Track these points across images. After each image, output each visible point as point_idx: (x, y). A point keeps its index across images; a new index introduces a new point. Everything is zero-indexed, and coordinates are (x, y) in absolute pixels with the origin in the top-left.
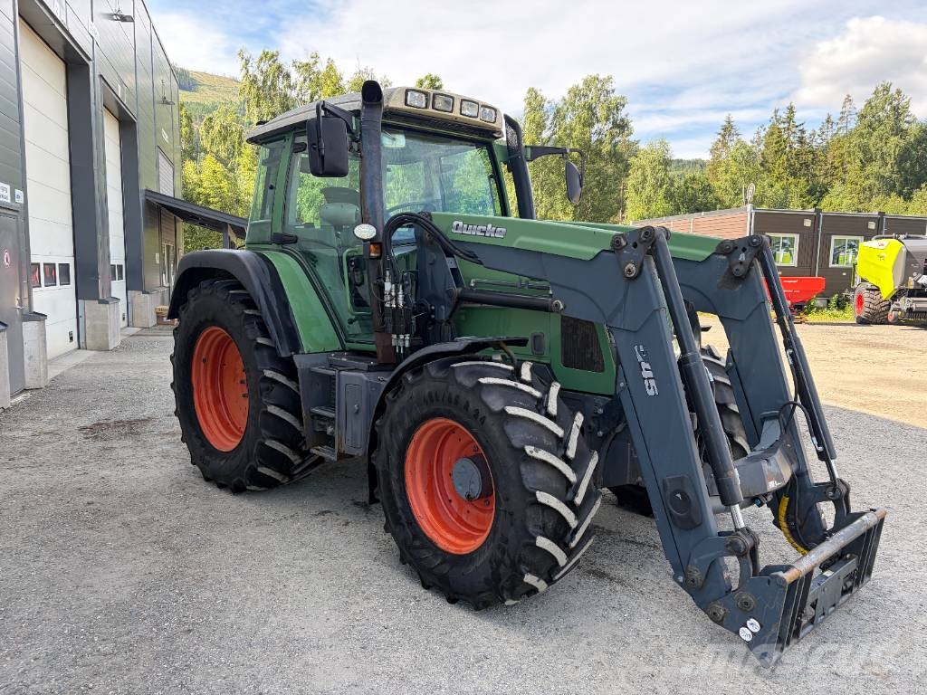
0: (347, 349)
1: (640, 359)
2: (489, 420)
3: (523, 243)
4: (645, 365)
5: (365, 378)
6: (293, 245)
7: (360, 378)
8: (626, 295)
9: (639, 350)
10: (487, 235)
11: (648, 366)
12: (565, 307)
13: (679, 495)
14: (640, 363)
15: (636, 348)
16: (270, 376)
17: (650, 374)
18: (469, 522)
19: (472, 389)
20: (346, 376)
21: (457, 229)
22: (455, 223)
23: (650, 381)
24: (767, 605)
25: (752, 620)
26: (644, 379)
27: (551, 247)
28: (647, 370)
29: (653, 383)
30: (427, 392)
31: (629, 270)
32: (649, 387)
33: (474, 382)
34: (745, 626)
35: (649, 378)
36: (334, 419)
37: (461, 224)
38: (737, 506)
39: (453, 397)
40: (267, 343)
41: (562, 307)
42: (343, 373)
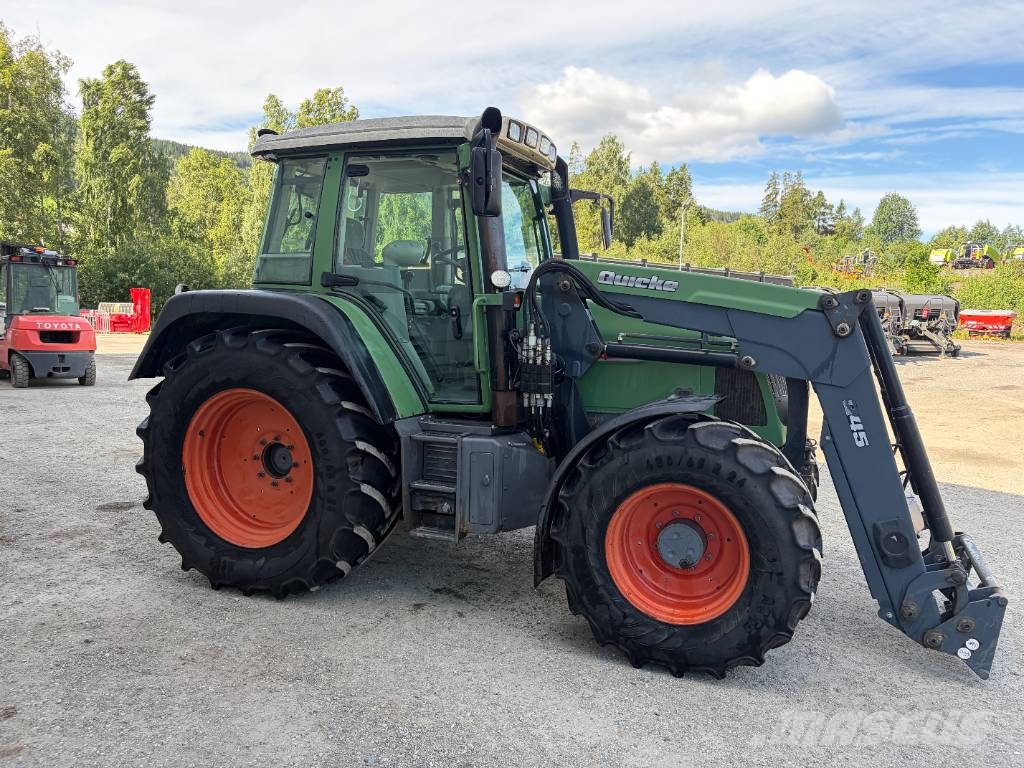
0: (431, 411)
1: (848, 413)
2: (750, 483)
3: (701, 297)
4: (853, 419)
5: (498, 444)
6: (352, 288)
7: (492, 444)
8: (835, 351)
9: (847, 405)
10: (650, 287)
11: (858, 419)
12: (757, 362)
13: (894, 537)
14: (848, 417)
15: (844, 403)
16: (362, 448)
17: (860, 427)
18: (668, 591)
19: (724, 452)
20: (471, 443)
21: (605, 280)
22: (603, 273)
23: (860, 434)
24: (987, 624)
25: (972, 640)
26: (853, 431)
27: (738, 303)
28: (855, 423)
29: (863, 435)
30: (654, 456)
31: (843, 329)
32: (859, 439)
33: (725, 443)
34: (964, 646)
35: (858, 431)
36: (454, 493)
37: (612, 274)
38: (950, 542)
39: (696, 461)
40: (356, 409)
41: (753, 363)
42: (465, 439)
